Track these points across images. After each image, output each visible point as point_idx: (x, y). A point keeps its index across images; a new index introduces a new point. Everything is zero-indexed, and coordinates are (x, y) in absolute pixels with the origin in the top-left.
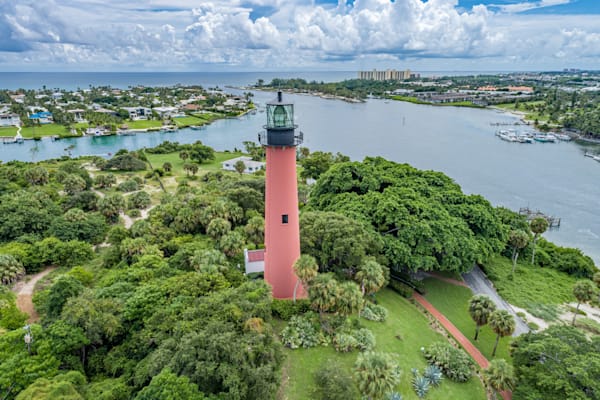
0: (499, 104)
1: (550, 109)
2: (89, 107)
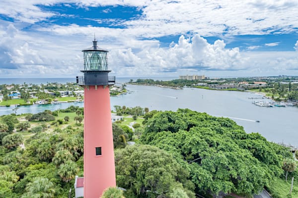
0: (251, 89)
1: (278, 91)
2: (42, 91)
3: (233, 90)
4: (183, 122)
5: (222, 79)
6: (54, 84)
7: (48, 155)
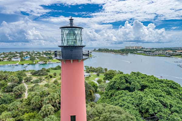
0: (175, 55)
2: (42, 56)
3: (162, 56)
4: (137, 84)
5: (153, 49)
6: (50, 51)
7: (38, 106)
